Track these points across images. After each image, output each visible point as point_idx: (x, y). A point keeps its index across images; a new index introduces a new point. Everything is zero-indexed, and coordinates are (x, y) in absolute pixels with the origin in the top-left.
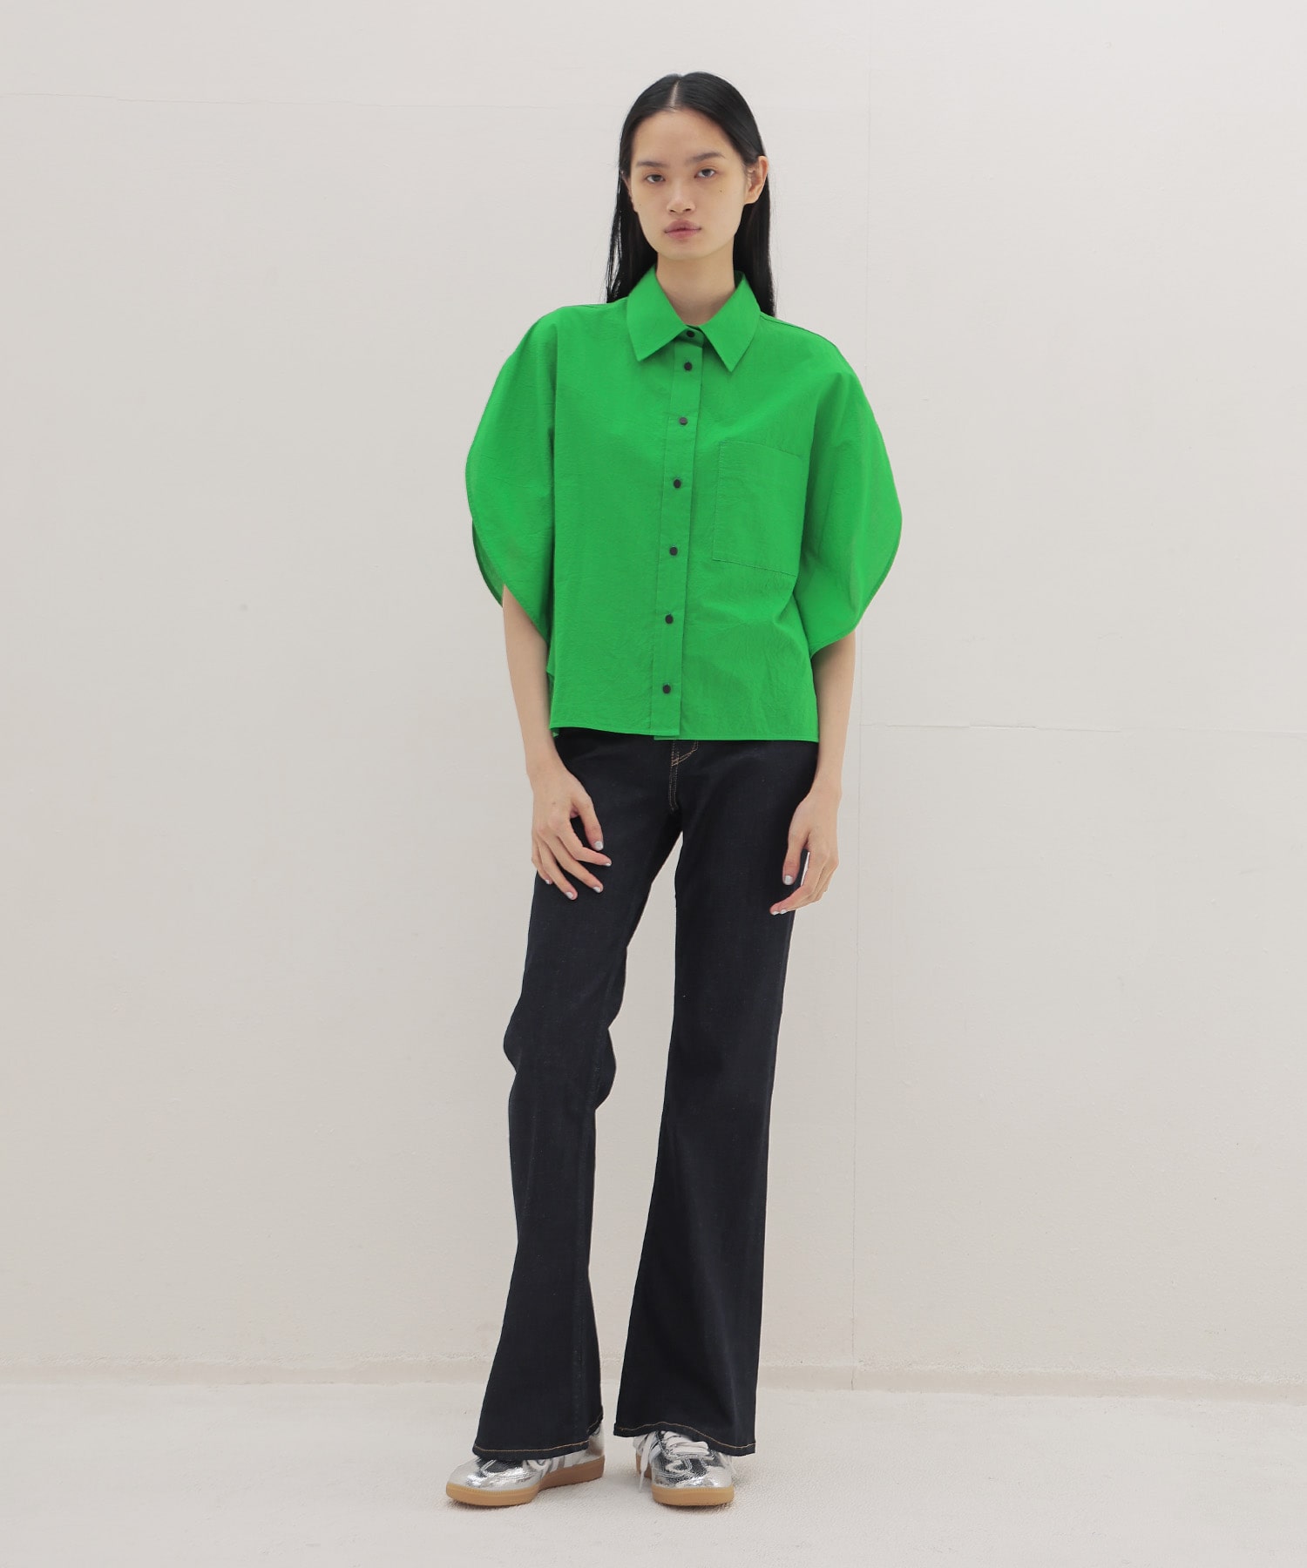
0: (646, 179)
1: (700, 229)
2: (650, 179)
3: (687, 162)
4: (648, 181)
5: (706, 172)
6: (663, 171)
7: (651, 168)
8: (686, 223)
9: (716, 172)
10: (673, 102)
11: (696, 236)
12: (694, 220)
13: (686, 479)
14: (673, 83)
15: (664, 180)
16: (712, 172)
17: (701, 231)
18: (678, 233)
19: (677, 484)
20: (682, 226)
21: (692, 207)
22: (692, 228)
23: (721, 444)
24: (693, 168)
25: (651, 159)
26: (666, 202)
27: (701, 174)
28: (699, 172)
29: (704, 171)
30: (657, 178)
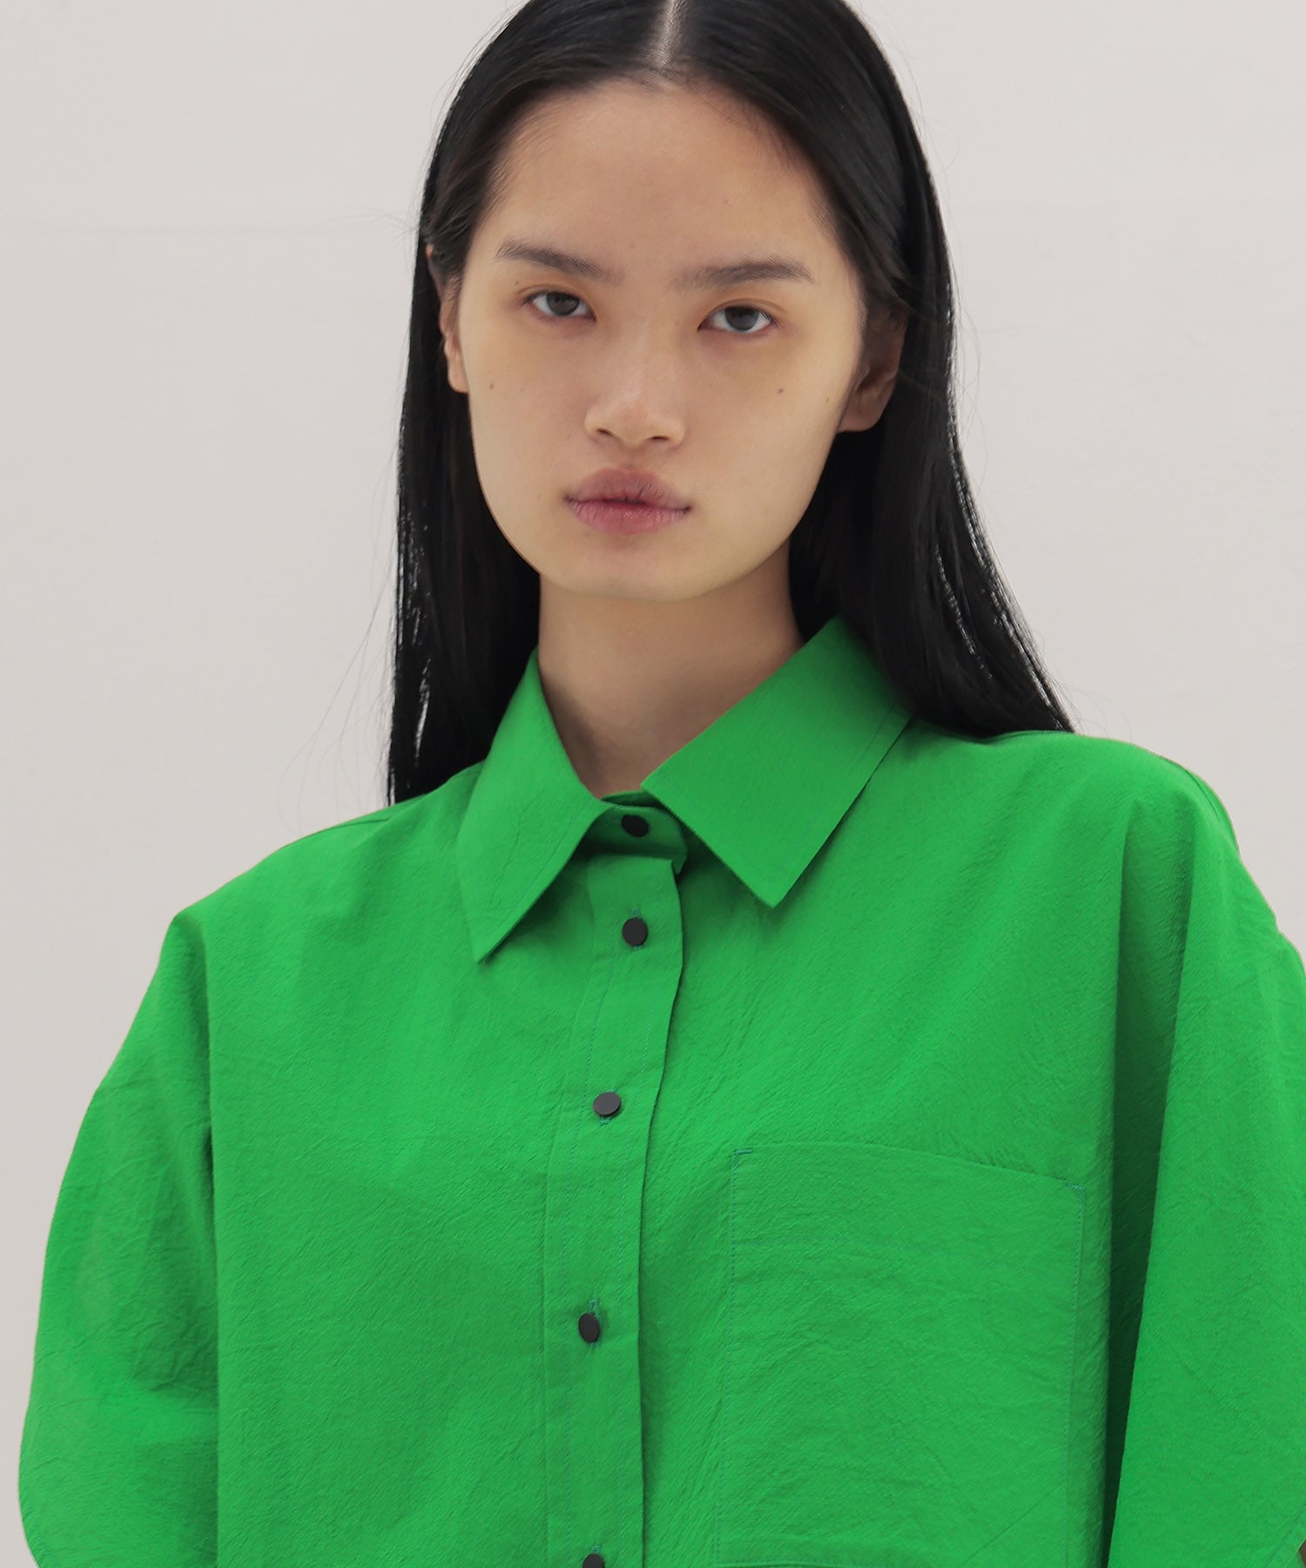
0: (529, 299)
1: (687, 509)
2: (541, 303)
3: (686, 279)
4: (535, 309)
5: (741, 315)
6: (594, 291)
7: (553, 271)
8: (647, 481)
9: (773, 321)
10: (661, 50)
11: (683, 528)
12: (676, 479)
13: (620, 1309)
15: (591, 316)
16: (761, 322)
17: (690, 519)
19: (591, 1329)
20: (633, 490)
21: (674, 428)
22: (662, 502)
23: (736, 1158)
24: (700, 299)
25: (561, 245)
26: (583, 403)
27: (721, 321)
28: (716, 313)
29: (736, 314)
30: (563, 302)
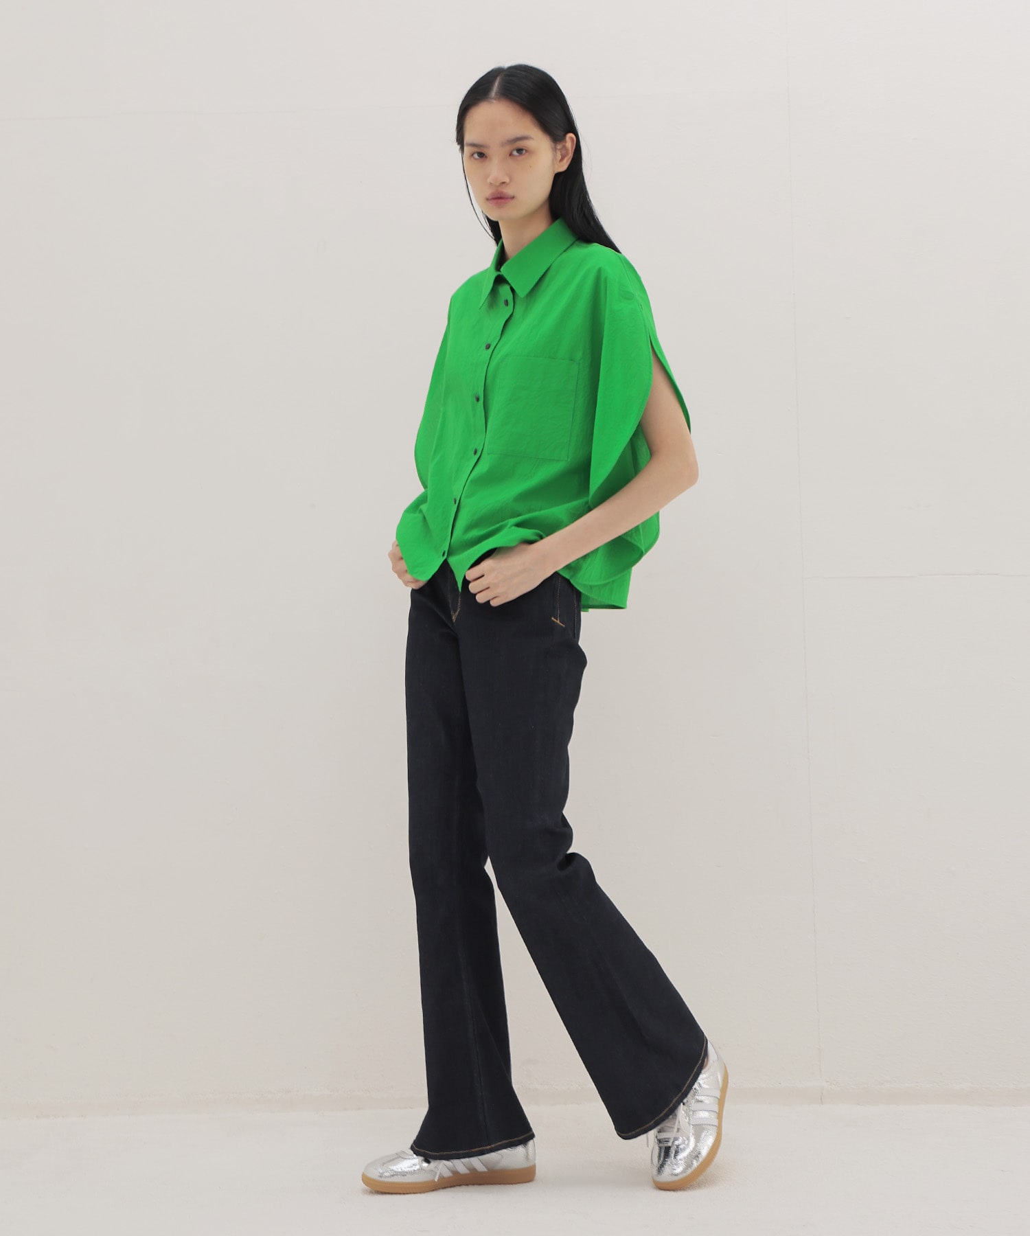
0: (472, 156)
1: (513, 197)
2: (476, 156)
3: (503, 144)
4: (474, 157)
5: (520, 151)
6: (485, 151)
7: (475, 148)
8: (502, 193)
9: (526, 151)
10: (493, 93)
11: (512, 202)
12: (508, 191)
13: (481, 394)
14: (495, 78)
15: (486, 157)
16: (524, 151)
17: (514, 200)
18: (496, 200)
19: (477, 398)
20: (501, 195)
21: (507, 180)
22: (507, 196)
24: (508, 149)
25: (474, 142)
26: (487, 176)
27: (515, 153)
28: (513, 150)
29: (518, 150)
30: (481, 155)
